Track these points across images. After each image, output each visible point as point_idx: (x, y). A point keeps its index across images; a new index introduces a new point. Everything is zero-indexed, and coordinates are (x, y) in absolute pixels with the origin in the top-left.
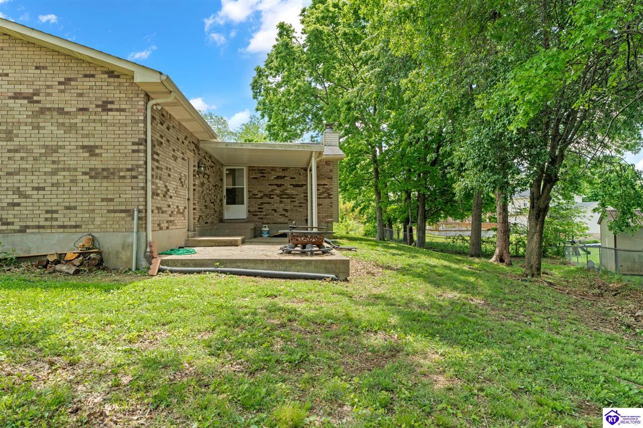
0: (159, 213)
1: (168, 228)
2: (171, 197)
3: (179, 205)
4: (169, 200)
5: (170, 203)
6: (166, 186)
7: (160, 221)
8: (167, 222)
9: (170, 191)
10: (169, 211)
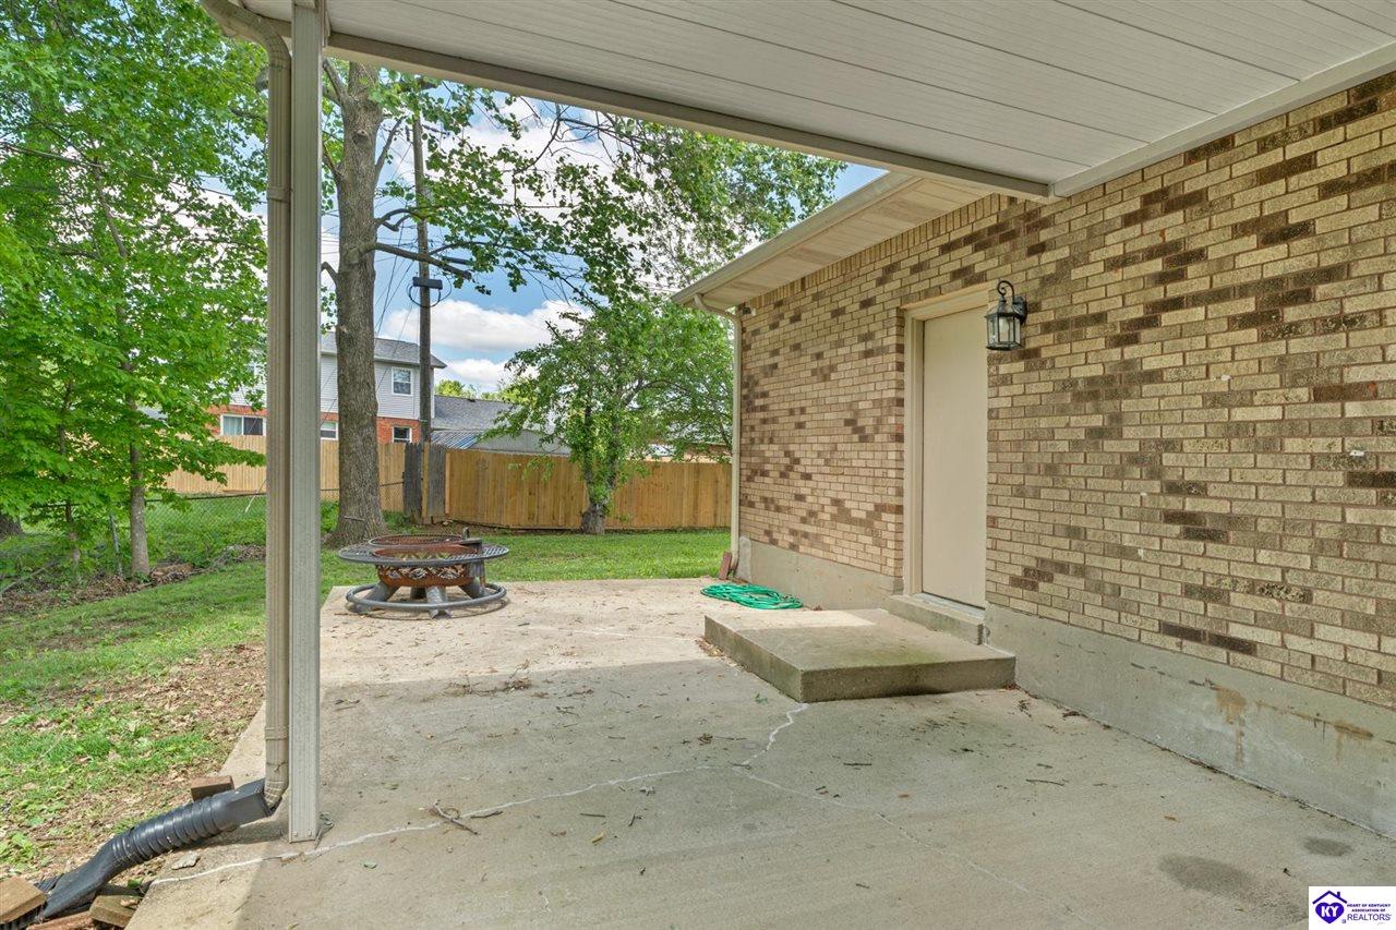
0: (767, 508)
1: (793, 547)
2: (807, 477)
3: (842, 496)
4: (801, 483)
5: (804, 491)
6: (787, 454)
7: (770, 526)
8: (793, 532)
9: (803, 461)
10: (801, 510)
